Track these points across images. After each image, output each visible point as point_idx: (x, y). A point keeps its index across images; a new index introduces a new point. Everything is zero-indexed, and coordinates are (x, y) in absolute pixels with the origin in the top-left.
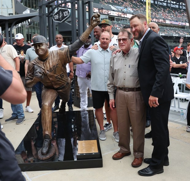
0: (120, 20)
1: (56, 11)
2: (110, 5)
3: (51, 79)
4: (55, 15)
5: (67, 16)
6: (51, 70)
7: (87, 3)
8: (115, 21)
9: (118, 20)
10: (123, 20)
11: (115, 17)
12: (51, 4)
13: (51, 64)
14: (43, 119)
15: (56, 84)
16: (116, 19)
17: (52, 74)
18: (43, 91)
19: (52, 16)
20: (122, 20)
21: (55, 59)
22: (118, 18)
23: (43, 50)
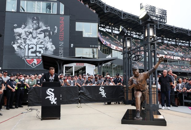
0: (172, 62)
1: (133, 56)
2: (163, 51)
3: (140, 86)
4: (133, 58)
5: (141, 58)
6: (140, 82)
7: (153, 51)
8: (168, 63)
9: (170, 62)
10: (175, 61)
11: (168, 60)
12: (130, 52)
13: (140, 79)
14: (137, 103)
15: (142, 89)
16: (169, 61)
17: (140, 83)
18: (135, 92)
19: (131, 58)
20: (173, 62)
21: (142, 76)
22: (170, 61)
23: (137, 72)
